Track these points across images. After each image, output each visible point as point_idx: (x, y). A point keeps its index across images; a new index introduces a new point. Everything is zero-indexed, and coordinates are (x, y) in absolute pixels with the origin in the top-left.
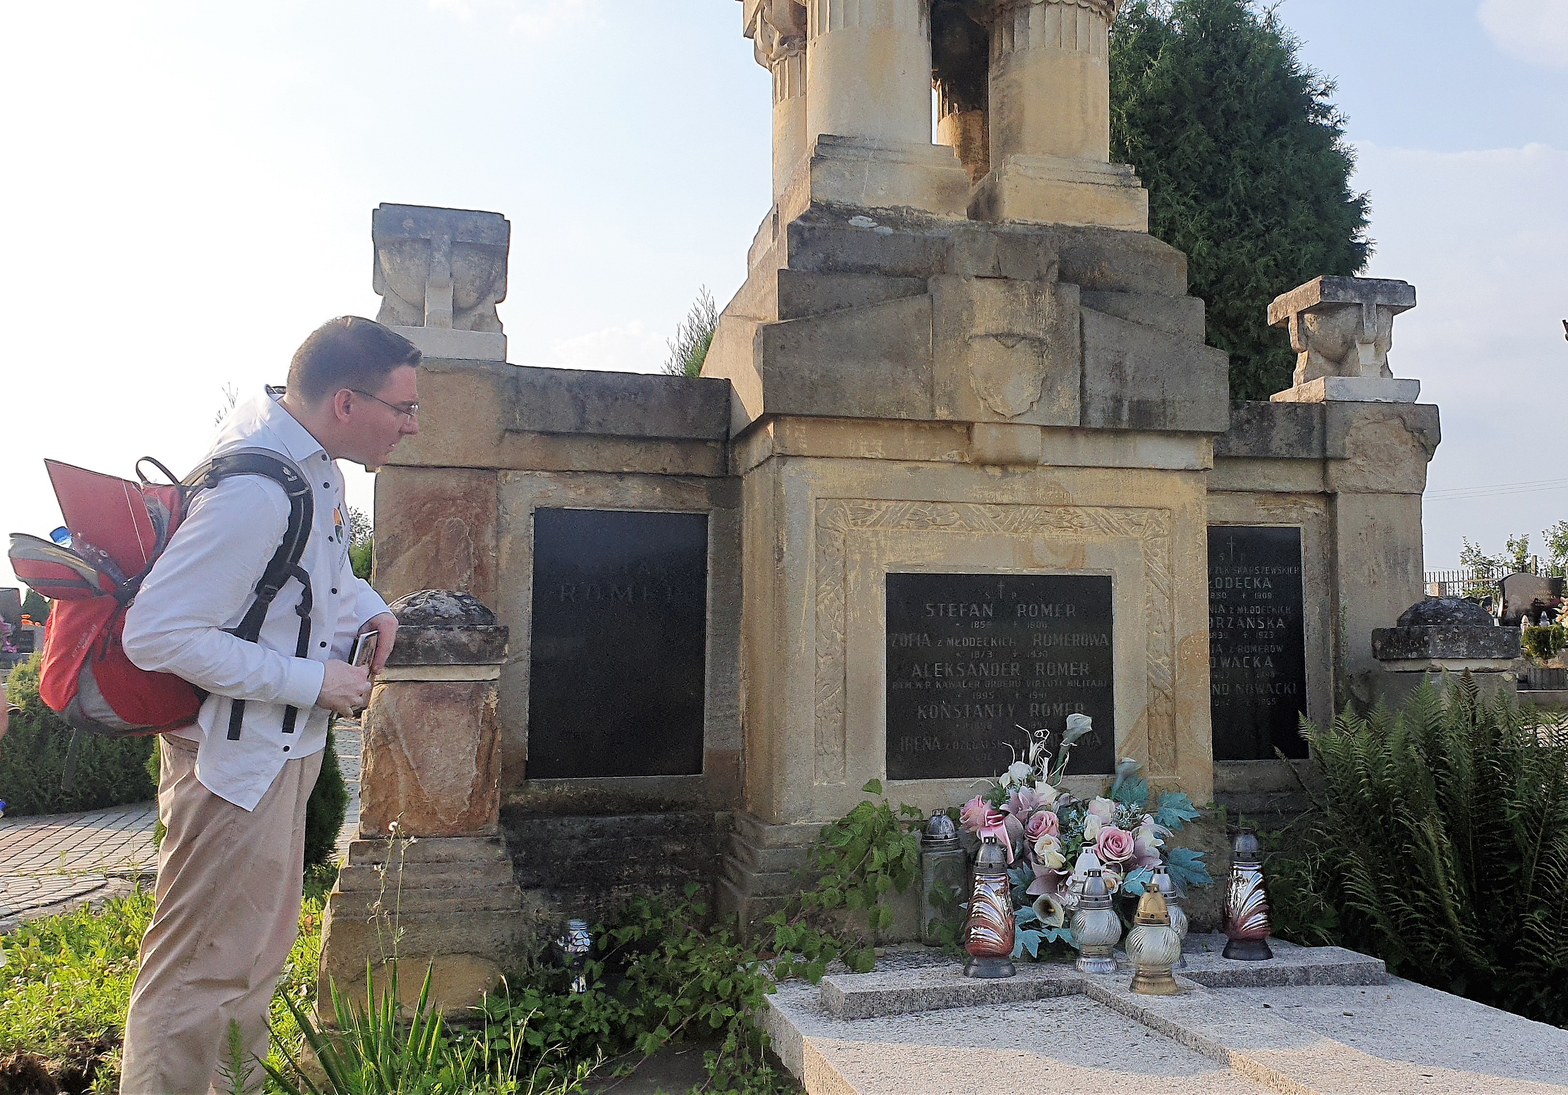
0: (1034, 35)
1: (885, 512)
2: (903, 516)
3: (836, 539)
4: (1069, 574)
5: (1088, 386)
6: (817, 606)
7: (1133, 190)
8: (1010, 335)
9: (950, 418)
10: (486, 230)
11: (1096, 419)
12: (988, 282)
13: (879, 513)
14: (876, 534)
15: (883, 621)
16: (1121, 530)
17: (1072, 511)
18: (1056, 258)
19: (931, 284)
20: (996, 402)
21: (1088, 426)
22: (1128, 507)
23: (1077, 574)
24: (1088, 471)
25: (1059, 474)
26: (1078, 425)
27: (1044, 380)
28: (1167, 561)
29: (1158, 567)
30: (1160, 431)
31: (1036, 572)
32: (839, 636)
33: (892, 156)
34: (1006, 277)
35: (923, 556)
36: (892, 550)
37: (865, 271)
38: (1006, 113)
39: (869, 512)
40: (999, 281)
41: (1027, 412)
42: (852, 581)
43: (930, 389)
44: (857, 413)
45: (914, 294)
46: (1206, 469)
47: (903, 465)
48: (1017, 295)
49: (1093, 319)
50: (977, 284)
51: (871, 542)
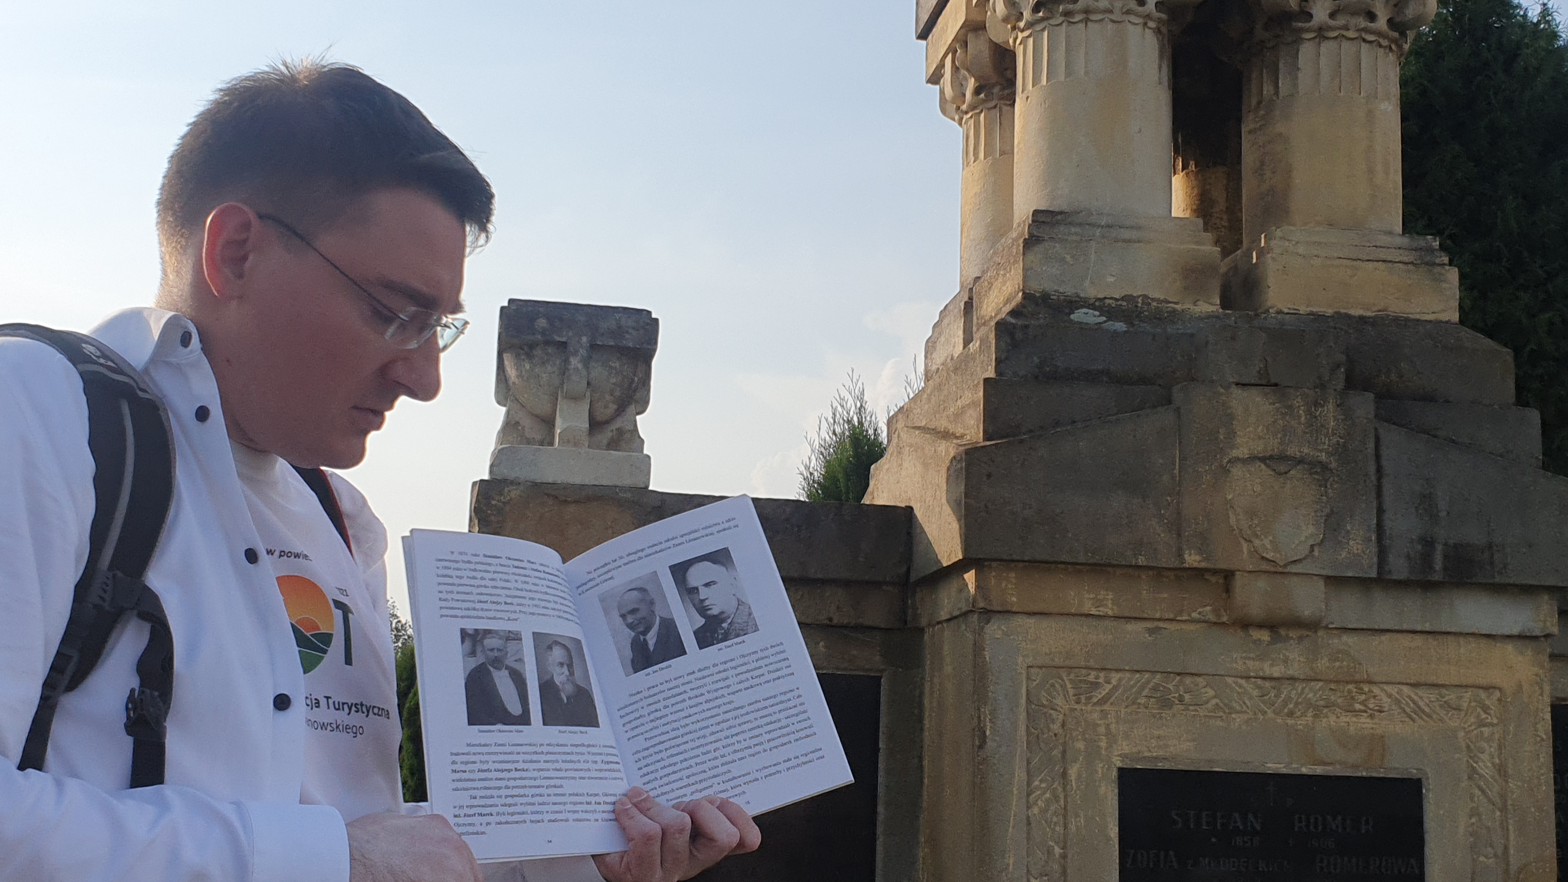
0: (1305, 78)
1: (1115, 688)
2: (1139, 692)
3: (1053, 721)
4: (1364, 774)
5: (1388, 524)
6: (1028, 808)
7: (1437, 269)
8: (1282, 458)
9: (1203, 565)
10: (630, 331)
11: (1399, 568)
12: (1254, 391)
13: (1108, 687)
14: (1104, 714)
15: (1114, 831)
16: (1434, 716)
17: (1366, 689)
18: (1343, 358)
19: (1177, 395)
20: (1264, 544)
21: (1388, 577)
22: (1443, 686)
23: (1375, 775)
24: (1385, 637)
25: (1349, 640)
26: (1374, 574)
27: (1328, 516)
28: (1497, 761)
29: (1485, 768)
30: (1486, 584)
31: (1319, 770)
32: (1057, 851)
33: (1126, 234)
34: (1276, 385)
35: (1167, 746)
36: (1127, 736)
37: (1091, 377)
38: (1268, 174)
39: (1096, 685)
40: (1267, 389)
41: (1304, 558)
42: (1073, 778)
43: (1177, 527)
44: (1082, 559)
45: (1154, 407)
46: (1547, 636)
47: (1140, 626)
48: (1290, 407)
49: (1393, 437)
50: (1236, 392)
51: (1098, 725)
